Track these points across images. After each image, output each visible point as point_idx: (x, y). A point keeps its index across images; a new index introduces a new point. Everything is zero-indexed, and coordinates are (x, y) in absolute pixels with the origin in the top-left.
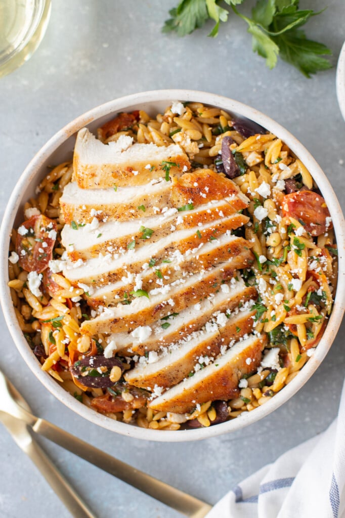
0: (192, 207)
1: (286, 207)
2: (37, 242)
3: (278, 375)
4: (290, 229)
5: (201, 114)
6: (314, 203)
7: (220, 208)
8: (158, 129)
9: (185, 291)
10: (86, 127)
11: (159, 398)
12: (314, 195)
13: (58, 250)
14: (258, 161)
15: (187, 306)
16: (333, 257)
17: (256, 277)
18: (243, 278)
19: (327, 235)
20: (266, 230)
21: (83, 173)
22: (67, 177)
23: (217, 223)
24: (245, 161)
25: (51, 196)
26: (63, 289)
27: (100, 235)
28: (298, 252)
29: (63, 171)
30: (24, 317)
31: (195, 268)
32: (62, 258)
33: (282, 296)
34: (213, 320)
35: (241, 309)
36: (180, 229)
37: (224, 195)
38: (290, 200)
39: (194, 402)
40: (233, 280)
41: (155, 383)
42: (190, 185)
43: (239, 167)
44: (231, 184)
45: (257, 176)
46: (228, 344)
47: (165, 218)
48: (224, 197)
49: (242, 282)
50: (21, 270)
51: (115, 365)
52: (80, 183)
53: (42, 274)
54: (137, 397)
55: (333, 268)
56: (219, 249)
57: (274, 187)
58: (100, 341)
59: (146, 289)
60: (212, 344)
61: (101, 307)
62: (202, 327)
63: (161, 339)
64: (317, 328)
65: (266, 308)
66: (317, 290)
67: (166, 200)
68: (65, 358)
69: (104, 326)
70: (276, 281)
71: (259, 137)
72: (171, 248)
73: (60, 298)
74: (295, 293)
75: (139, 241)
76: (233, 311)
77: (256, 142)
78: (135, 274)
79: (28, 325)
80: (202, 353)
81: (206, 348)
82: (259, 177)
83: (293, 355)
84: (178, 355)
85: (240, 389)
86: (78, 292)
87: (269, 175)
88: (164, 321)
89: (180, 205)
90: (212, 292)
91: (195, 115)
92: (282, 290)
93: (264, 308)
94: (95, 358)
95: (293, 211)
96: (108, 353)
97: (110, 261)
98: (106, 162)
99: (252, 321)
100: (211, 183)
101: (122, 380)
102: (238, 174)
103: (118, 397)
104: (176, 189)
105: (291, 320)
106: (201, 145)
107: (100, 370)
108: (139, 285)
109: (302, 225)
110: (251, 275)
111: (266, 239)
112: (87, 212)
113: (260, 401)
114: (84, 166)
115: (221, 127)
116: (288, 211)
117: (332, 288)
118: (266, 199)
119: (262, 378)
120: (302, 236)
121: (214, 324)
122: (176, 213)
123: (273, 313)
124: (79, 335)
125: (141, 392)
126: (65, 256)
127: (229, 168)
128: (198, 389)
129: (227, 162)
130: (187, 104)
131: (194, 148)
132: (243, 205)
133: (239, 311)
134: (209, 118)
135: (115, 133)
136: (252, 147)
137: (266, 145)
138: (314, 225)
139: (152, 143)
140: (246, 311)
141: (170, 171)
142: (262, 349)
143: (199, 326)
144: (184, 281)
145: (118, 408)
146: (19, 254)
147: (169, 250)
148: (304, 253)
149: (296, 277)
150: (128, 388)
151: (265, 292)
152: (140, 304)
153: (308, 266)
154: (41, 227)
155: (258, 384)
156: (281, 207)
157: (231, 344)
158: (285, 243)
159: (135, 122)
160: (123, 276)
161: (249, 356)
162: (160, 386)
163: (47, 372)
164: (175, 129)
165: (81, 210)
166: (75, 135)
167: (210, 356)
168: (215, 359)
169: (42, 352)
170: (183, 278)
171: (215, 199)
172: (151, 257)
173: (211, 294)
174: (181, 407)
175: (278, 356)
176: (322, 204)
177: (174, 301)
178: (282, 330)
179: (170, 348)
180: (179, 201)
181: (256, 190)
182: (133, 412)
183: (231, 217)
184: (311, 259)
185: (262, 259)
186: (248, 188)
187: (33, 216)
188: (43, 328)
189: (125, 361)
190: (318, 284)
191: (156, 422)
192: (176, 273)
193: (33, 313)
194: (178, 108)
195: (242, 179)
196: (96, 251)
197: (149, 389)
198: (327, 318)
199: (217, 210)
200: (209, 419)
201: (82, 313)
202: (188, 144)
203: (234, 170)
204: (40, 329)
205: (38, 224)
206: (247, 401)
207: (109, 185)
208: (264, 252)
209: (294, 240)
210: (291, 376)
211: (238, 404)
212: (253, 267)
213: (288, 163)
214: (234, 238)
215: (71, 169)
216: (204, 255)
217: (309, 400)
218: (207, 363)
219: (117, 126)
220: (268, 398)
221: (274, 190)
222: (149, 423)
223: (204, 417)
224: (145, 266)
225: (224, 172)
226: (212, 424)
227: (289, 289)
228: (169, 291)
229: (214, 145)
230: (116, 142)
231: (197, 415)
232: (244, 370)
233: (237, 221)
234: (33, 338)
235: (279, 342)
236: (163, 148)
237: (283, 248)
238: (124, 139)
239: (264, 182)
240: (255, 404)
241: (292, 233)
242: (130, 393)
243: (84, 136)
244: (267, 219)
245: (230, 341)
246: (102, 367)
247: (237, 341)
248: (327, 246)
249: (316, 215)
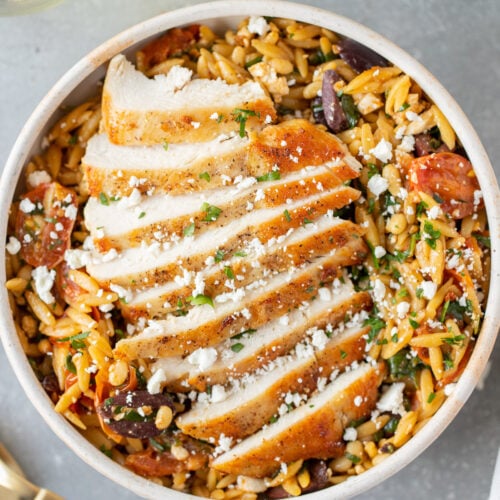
0: (277, 176)
1: (413, 178)
2: (47, 223)
3: (401, 422)
4: (420, 209)
5: (292, 35)
6: (456, 170)
7: (319, 179)
8: (227, 56)
9: (266, 297)
10: (122, 53)
11: (226, 454)
12: (457, 158)
13: (78, 235)
14: (376, 107)
15: (269, 320)
16: (483, 250)
17: (371, 278)
18: (352, 279)
19: (475, 217)
20: (386, 209)
21: (117, 122)
22: (91, 126)
23: (313, 199)
24: (356, 106)
25: (65, 153)
26: (87, 292)
27: (143, 215)
28: (431, 242)
29: (86, 116)
30: (26, 334)
31: (282, 265)
32: (85, 246)
33: (408, 305)
34: (307, 340)
35: (349, 325)
36: (260, 208)
37: (325, 159)
38: (419, 167)
39: (278, 459)
40: (337, 282)
41: (221, 431)
42: (275, 144)
43: (349, 115)
44: (335, 143)
45: (373, 131)
46: (328, 376)
47: (236, 192)
48: (323, 162)
49: (350, 285)
50: (23, 263)
51: (163, 404)
52: (112, 136)
53: (54, 269)
54: (193, 453)
55: (483, 265)
56: (316, 238)
57: (399, 147)
58: (142, 369)
59: (209, 294)
60: (305, 375)
61: (142, 321)
62: (290, 350)
63: (230, 367)
64: (458, 353)
65: (385, 322)
66: (459, 297)
67: (240, 164)
68: (89, 394)
69: (149, 348)
70: (400, 283)
71: (376, 72)
72: (246, 235)
73: (83, 306)
74: (426, 302)
75: (201, 223)
76: (336, 327)
77: (372, 80)
78: (194, 272)
79: (33, 346)
80: (290, 388)
81: (296, 381)
82: (377, 131)
83: (424, 392)
84: (254, 390)
85: (346, 443)
86: (109, 297)
87: (391, 128)
88: (236, 341)
89: (260, 173)
90: (306, 299)
91: (283, 35)
92: (408, 297)
93: (381, 323)
94: (134, 394)
95: (425, 182)
96: (153, 387)
97: (157, 252)
98: (153, 109)
99: (363, 343)
100: (306, 142)
101: (173, 427)
102: (345, 126)
103: (166, 453)
104: (255, 150)
105: (421, 340)
106: (292, 82)
107: (141, 411)
108: (200, 288)
109: (438, 202)
110: (364, 274)
111: (385, 223)
112: (124, 180)
113: (374, 461)
114: (120, 112)
115: (322, 53)
116: (416, 182)
117: (482, 295)
118: (385, 165)
119: (378, 426)
120: (437, 219)
121: (309, 346)
122: (255, 184)
123: (394, 331)
124: (112, 360)
125: (201, 446)
126: (89, 243)
127: (331, 118)
128: (284, 441)
129: (330, 108)
130: (269, 20)
131: (281, 87)
132: (351, 173)
133: (345, 328)
134: (304, 41)
135: (164, 60)
136: (366, 88)
137: (386, 85)
138: (456, 203)
139: (219, 79)
140: (355, 327)
141: (246, 123)
142: (379, 383)
143: (286, 349)
144: (266, 283)
145: (167, 469)
146: (21, 239)
147: (244, 237)
148: (439, 244)
149: (428, 278)
150: (182, 439)
151: (383, 300)
152: (201, 316)
153: (446, 263)
154: (53, 201)
155: (373, 435)
156: (407, 177)
157: (333, 375)
158: (413, 228)
159: (193, 42)
160: (175, 275)
161: (359, 393)
162: (227, 435)
163: (62, 414)
164: (253, 56)
165: (114, 178)
166: (106, 64)
167: (301, 392)
168: (309, 397)
169: (53, 385)
170: (264, 279)
171: (312, 164)
172: (217, 248)
173: (304, 303)
174: (258, 467)
175: (402, 395)
176: (468, 172)
177: (250, 312)
178: (408, 357)
179: (243, 380)
180: (258, 167)
181: (371, 151)
182: (188, 476)
183: (334, 191)
184: (450, 253)
185: (379, 252)
186: (360, 148)
187: (42, 185)
188: (55, 350)
189: (177, 400)
190: (460, 288)
191: (222, 492)
192: (253, 272)
193: (40, 328)
194: (259, 26)
195: (352, 134)
196: (137, 237)
197: (212, 440)
198: (473, 339)
199: (314, 181)
200: (299, 485)
201: (115, 328)
202: (272, 80)
203: (340, 121)
204: (52, 351)
205: (49, 196)
206: (355, 461)
207: (156, 141)
208: (383, 241)
209: (425, 226)
210: (421, 424)
211: (343, 464)
212: (366, 264)
213: (421, 110)
214: (339, 222)
215: (97, 113)
216: (294, 246)
217: (454, 466)
218: (297, 404)
219: (167, 50)
220: (387, 455)
221: (397, 152)
222: (211, 492)
223: (292, 482)
224: (209, 261)
225: (325, 123)
226: (304, 492)
227: (419, 296)
228: (244, 297)
229: (311, 82)
230: (166, 75)
231: (282, 480)
232: (351, 415)
233: (343, 196)
234: (41, 366)
235: (403, 374)
236: (236, 87)
237: (409, 236)
238: (176, 73)
239: (383, 140)
240: (366, 465)
241: (423, 215)
242: (184, 447)
243: (119, 66)
244: (387, 193)
245: (332, 371)
246: (145, 407)
247: (342, 371)
248: (475, 234)
249: (459, 188)
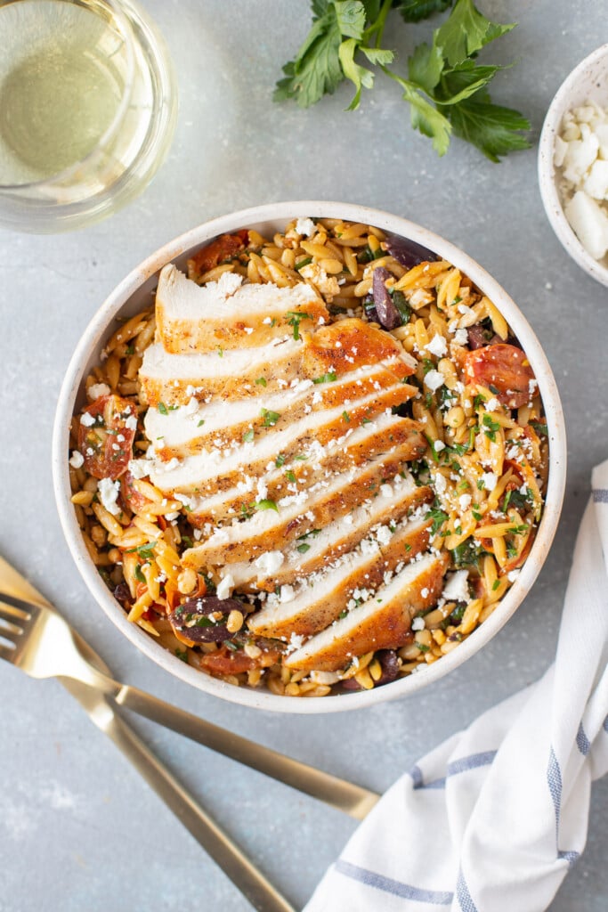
0: (334, 377)
1: (470, 371)
2: (108, 435)
3: (468, 610)
4: (477, 401)
5: (340, 235)
6: (511, 360)
7: (376, 378)
8: (277, 259)
9: (329, 499)
10: (172, 262)
11: (299, 652)
12: (510, 348)
13: (140, 444)
14: (427, 301)
15: (333, 520)
16: (540, 437)
17: (431, 471)
18: (412, 473)
19: (531, 405)
20: (443, 403)
21: (171, 332)
22: (146, 335)
23: (371, 398)
24: (408, 302)
25: (123, 363)
26: (152, 502)
27: (202, 423)
28: (491, 435)
29: (141, 327)
30: (96, 545)
31: (343, 465)
32: (147, 455)
33: (470, 498)
34: (372, 536)
35: (411, 518)
36: (318, 410)
37: (380, 358)
38: (475, 360)
39: (349, 654)
40: (398, 478)
41: (292, 630)
42: (330, 346)
43: (402, 312)
44: (390, 340)
45: (427, 325)
46: (394, 569)
47: (293, 395)
48: (379, 360)
49: (411, 479)
50: (88, 476)
51: (233, 608)
52: (167, 346)
53: (119, 481)
54: (266, 650)
55: (541, 454)
56: (376, 437)
57: (453, 341)
58: (210, 575)
59: (272, 499)
60: (372, 571)
61: (208, 526)
62: (355, 546)
63: (298, 569)
64: (521, 541)
65: (447, 515)
66: (520, 487)
67: (296, 368)
68: (161, 602)
69: (215, 555)
70: (460, 475)
71: (426, 267)
72: (306, 439)
73: (148, 516)
74: (487, 494)
75: (260, 429)
76: (399, 521)
77: (422, 276)
78: (256, 478)
79: (103, 555)
80: (358, 584)
81: (363, 577)
82: (430, 326)
83: (488, 580)
84: (323, 588)
85: (414, 633)
86: (174, 506)
87: (444, 322)
88: (301, 542)
89: (316, 375)
90: (368, 497)
91: (331, 235)
92: (469, 489)
93: (444, 516)
94: (204, 601)
95: (481, 374)
96: (223, 592)
97: (218, 459)
98: (205, 317)
99: (427, 535)
100: (360, 342)
101: (245, 627)
102: (398, 323)
103: (239, 652)
104: (310, 352)
105: (485, 531)
106: (343, 281)
107: (212, 618)
108: (263, 493)
109: (494, 393)
110: (423, 467)
111: (443, 416)
112: (181, 389)
113: (444, 648)
114: (173, 321)
115: (370, 251)
116: (473, 375)
117: (541, 482)
118: (440, 359)
119: (445, 615)
120: (495, 411)
121: (373, 542)
122: (312, 386)
123: (457, 523)
124: (180, 569)
125: (273, 644)
126: (151, 452)
127: (385, 316)
128: (354, 637)
129: (382, 305)
130: (316, 221)
131: (332, 287)
132: (407, 370)
133: (408, 521)
134: (352, 239)
135: (215, 267)
136: (417, 284)
137: (438, 279)
138: (512, 393)
139: (270, 283)
140: (418, 521)
141: (300, 326)
142: (443, 573)
143: (351, 546)
144: (328, 484)
145: (241, 667)
146: (84, 453)
147: (304, 441)
148: (498, 436)
149: (488, 470)
150: (254, 639)
151: (445, 492)
152: (265, 521)
153: (506, 454)
154: (113, 413)
155: (440, 623)
156: (463, 371)
157: (399, 568)
158: (471, 421)
159: (242, 247)
160: (238, 481)
161: (425, 586)
162: (299, 634)
163: (135, 623)
164: (302, 258)
165: (172, 387)
166: (158, 274)
167: (369, 587)
168: (376, 591)
169: (125, 593)
170: (326, 480)
171: (367, 363)
172: (278, 453)
173: (366, 500)
174: (331, 663)
175: (467, 583)
176: (522, 362)
177: (314, 514)
178: (471, 546)
179: (311, 579)
180: (314, 369)
181: (426, 347)
182: (262, 672)
183: (392, 389)
184: (509, 445)
185: (439, 445)
186: (415, 345)
187: (101, 397)
188: (125, 559)
189: (247, 601)
190: (521, 478)
191: (296, 685)
192: (315, 474)
193: (109, 539)
194: (306, 228)
195: (405, 330)
196: (197, 446)
197: (284, 639)
198: (535, 526)
199: (371, 381)
200: (371, 677)
201: (181, 535)
202: (323, 281)
203: (393, 318)
204: (121, 560)
205: (109, 409)
206: (424, 650)
207: (211, 349)
208: (441, 435)
209: (484, 419)
210: (488, 610)
211: (412, 652)
212: (425, 457)
213: (471, 302)
214: (398, 419)
215: (152, 322)
216: (354, 446)
217: (514, 636)
218: (365, 599)
219: (217, 257)
220: (455, 643)
221: (452, 346)
222: (285, 686)
223: (364, 674)
224: (271, 465)
225: (378, 321)
226: (377, 684)
227: (480, 488)
228: (307, 500)
229: (362, 280)
230: (217, 282)
231: (354, 673)
232: (419, 606)
233: (400, 394)
234: (111, 575)
235: (467, 563)
236: (286, 290)
237: (468, 429)
238: (227, 279)
239: (437, 335)
240: (436, 653)
241: (480, 406)
242: (256, 645)
243: (169, 276)
244: (444, 387)
245: (397, 564)
246: (215, 613)
247: (407, 563)
248: (531, 422)
249: (514, 379)
